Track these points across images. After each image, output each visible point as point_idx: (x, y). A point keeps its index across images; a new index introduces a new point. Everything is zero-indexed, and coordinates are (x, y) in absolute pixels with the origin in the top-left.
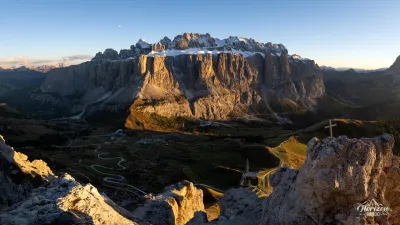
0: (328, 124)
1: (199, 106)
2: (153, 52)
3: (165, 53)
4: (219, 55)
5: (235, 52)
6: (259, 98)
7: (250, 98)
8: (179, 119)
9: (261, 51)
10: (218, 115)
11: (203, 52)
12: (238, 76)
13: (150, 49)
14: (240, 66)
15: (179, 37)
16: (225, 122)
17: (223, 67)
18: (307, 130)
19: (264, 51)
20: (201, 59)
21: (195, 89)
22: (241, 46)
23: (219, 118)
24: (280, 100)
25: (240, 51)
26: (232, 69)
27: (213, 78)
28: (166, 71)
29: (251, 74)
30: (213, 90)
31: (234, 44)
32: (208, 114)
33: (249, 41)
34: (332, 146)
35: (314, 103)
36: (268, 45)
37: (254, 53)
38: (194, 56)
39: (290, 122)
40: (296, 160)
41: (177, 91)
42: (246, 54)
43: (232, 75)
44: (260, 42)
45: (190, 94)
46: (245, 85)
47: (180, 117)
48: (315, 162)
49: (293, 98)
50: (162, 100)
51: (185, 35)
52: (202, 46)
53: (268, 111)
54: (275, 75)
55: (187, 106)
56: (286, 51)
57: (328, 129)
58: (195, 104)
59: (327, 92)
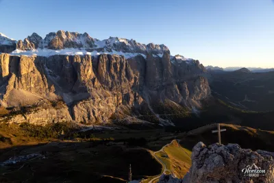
0: (216, 129)
1: (80, 110)
2: (18, 51)
3: (35, 52)
4: (99, 56)
5: (116, 54)
6: (141, 100)
7: (132, 100)
8: (57, 127)
9: (143, 52)
10: (100, 118)
11: (81, 53)
12: (119, 78)
13: (13, 46)
14: (121, 67)
15: (52, 34)
16: (107, 125)
17: (104, 69)
18: (190, 133)
19: (145, 52)
20: (79, 60)
21: (74, 93)
22: (122, 47)
23: (101, 121)
24: (161, 101)
25: (121, 53)
26: (112, 71)
27: (93, 81)
28: (38, 74)
29: (133, 76)
30: (94, 93)
31: (114, 45)
32: (89, 117)
33: (129, 42)
34: (221, 154)
35: (198, 105)
36: (149, 46)
37: (136, 54)
38: (71, 58)
39: (172, 124)
40: (178, 168)
41: (53, 96)
42: (127, 56)
43: (113, 77)
44: (141, 43)
45: (68, 98)
46: (126, 86)
47: (58, 124)
48: (201, 171)
49: (176, 99)
50: (35, 106)
51: (59, 33)
52: (80, 47)
53: (150, 113)
54: (157, 77)
55: (65, 111)
56: (169, 52)
57: (217, 134)
58: (75, 109)
59: (212, 94)
